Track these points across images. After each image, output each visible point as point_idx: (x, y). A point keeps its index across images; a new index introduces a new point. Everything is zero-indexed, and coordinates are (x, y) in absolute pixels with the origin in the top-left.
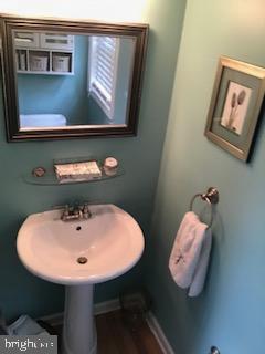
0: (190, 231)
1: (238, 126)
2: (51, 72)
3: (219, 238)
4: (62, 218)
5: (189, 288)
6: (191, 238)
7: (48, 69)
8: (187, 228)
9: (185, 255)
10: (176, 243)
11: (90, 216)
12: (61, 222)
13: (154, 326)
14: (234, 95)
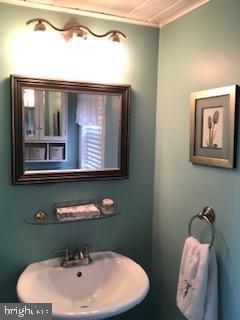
0: (193, 254)
1: (218, 141)
2: (48, 160)
4: (62, 265)
6: (195, 260)
7: (46, 158)
8: (189, 253)
10: (181, 276)
11: (91, 261)
12: (61, 269)
14: (210, 118)
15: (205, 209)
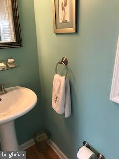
0: (58, 81)
1: (68, 18)
3: (73, 81)
5: (64, 114)
6: (59, 85)
9: (58, 95)
10: (53, 93)
13: (54, 147)
14: (63, 3)
15: (63, 59)
